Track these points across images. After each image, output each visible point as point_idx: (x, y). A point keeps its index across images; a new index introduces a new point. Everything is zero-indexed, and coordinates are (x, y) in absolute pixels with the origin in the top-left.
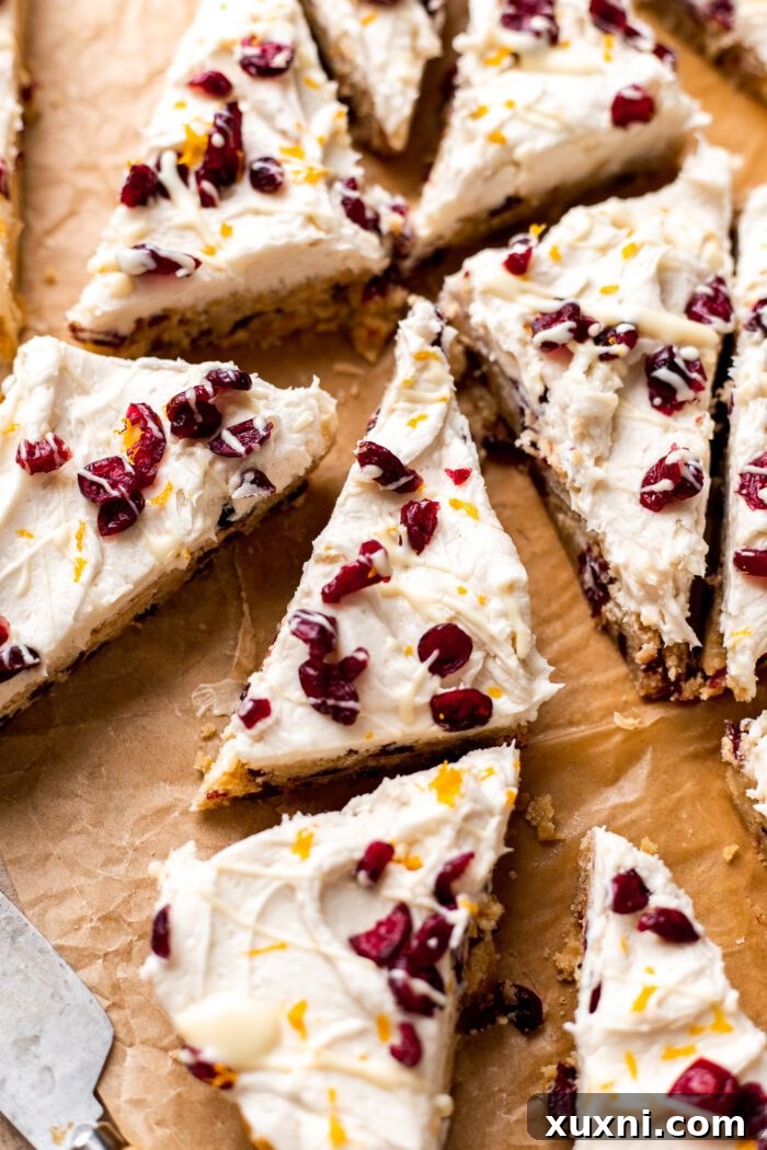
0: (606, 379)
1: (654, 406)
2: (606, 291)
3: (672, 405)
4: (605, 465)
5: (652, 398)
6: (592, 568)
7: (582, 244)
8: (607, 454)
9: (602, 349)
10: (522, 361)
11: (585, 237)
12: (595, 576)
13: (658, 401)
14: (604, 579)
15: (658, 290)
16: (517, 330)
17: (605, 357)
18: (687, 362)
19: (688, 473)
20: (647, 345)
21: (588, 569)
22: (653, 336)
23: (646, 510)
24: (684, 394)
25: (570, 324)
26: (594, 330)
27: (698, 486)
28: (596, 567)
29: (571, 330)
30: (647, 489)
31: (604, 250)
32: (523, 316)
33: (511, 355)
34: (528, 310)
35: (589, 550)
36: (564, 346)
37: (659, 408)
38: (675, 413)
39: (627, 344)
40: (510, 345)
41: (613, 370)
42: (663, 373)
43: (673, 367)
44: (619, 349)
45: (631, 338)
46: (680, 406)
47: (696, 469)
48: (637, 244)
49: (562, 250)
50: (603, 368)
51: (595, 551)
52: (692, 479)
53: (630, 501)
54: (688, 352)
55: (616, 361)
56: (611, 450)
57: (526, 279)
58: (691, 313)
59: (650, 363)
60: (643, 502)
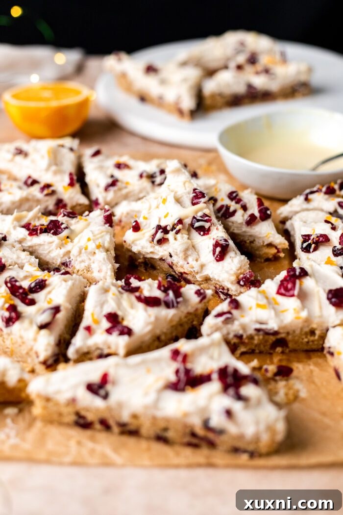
0: (182, 237)
1: (202, 235)
2: (165, 217)
3: (207, 231)
4: (199, 260)
5: (200, 234)
6: (221, 292)
7: (150, 211)
8: (198, 257)
9: (175, 231)
10: (156, 251)
11: (150, 208)
12: (223, 293)
13: (202, 233)
14: (225, 291)
15: (179, 205)
16: (149, 245)
17: (177, 232)
18: (201, 217)
19: (223, 242)
20: (188, 221)
21: (220, 293)
22: (187, 217)
23: (220, 262)
24: (207, 225)
25: (161, 230)
26: (168, 228)
27: (227, 243)
28: (221, 290)
29: (162, 232)
30: (216, 256)
31: (158, 207)
32: (147, 240)
33: (152, 253)
34: (148, 237)
35: (216, 288)
36: (163, 238)
37: (204, 235)
38: (210, 232)
39: (180, 224)
40: (149, 250)
41: (182, 234)
42: (197, 224)
43: (198, 221)
44: (179, 227)
45: (180, 221)
46: (209, 230)
47: (224, 239)
48: (165, 198)
49: (147, 216)
50: (179, 236)
51: (218, 286)
52: (224, 243)
53: (214, 263)
54: (200, 214)
55: (181, 231)
56: (198, 255)
57: (142, 230)
58: (194, 204)
59: (192, 225)
60: (218, 261)
